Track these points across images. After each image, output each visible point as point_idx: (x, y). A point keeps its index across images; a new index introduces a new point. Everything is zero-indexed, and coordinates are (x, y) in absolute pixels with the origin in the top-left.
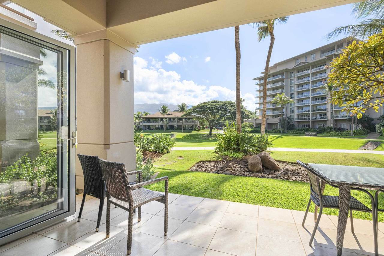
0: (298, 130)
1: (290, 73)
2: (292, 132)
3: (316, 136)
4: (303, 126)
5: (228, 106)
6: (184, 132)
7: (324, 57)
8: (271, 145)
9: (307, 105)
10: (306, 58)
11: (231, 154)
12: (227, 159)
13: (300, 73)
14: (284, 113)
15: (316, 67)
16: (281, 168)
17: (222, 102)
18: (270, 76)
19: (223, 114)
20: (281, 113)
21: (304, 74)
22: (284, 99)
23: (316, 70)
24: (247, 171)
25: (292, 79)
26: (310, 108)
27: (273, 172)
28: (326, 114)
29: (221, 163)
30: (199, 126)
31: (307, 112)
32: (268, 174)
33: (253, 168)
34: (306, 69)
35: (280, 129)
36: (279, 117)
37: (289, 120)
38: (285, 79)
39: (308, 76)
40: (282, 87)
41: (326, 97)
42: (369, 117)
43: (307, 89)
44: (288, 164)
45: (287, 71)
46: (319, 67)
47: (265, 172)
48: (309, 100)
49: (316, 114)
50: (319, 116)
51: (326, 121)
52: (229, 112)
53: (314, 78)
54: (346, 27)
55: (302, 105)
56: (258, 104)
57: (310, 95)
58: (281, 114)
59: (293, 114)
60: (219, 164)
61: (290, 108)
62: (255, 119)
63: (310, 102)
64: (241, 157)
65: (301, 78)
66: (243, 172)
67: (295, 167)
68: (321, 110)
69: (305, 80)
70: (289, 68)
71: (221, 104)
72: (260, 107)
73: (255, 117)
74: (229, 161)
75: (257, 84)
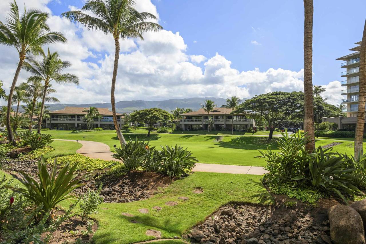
5: (296, 99)
6: (234, 134)
11: (293, 191)
17: (288, 94)
19: (289, 110)
30: (255, 126)
52: (299, 108)
56: (346, 95)
62: (340, 117)
64: (313, 200)
71: (286, 96)
72: (349, 99)
73: (340, 114)
74: (287, 207)
75: (343, 66)
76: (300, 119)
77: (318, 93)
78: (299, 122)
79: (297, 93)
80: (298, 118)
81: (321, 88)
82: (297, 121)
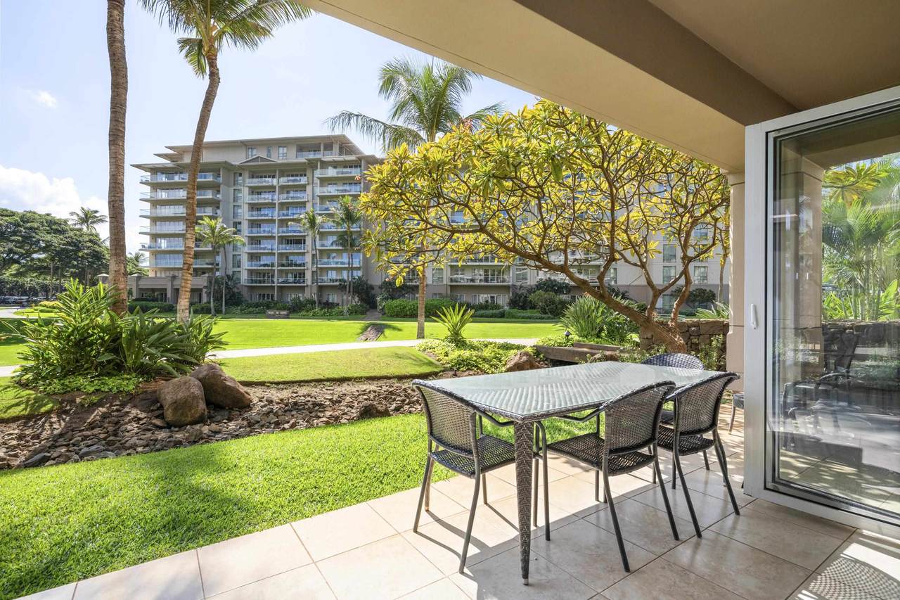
0: (249, 306)
1: (235, 173)
2: (238, 310)
3: (289, 318)
4: (260, 299)
5: (38, 228)
7: (302, 160)
8: (219, 344)
9: (270, 251)
10: (269, 151)
11: (92, 382)
12: (78, 400)
13: (257, 179)
14: (218, 265)
15: (288, 176)
16: (255, 400)
17: (13, 214)
18: (184, 168)
19: (15, 253)
20: (212, 264)
21: (264, 184)
22: (220, 232)
23: (288, 181)
24: (160, 428)
25: (239, 190)
26: (276, 260)
27: (235, 413)
28: (304, 274)
29: (53, 420)
31: (270, 268)
32: (225, 423)
33: (182, 414)
34: (268, 174)
35: (209, 302)
36: (207, 275)
37: (230, 283)
38: (221, 186)
39: (271, 189)
40: (215, 204)
41: (304, 240)
42: (369, 282)
43: (270, 218)
44: (268, 386)
45: (227, 167)
46: (293, 176)
47: (214, 419)
48: (273, 241)
49: (287, 273)
50: (291, 279)
51: (304, 287)
52: (45, 250)
53: (283, 198)
54: (357, 115)
55: (259, 251)
56: (149, 236)
57: (276, 230)
58: (210, 266)
59: (238, 269)
60: (44, 423)
61: (233, 255)
62: (136, 275)
63: (275, 247)
64: (131, 387)
65: (259, 191)
66: (149, 434)
67: (285, 391)
68: (296, 265)
69: (266, 198)
70: (233, 163)
71: (7, 218)
72: (153, 245)
73: (136, 271)
74: (86, 406)
75: (144, 181)
76: (42, 277)
77: (91, 223)
78: (38, 284)
79: (40, 215)
80: (35, 275)
81: (97, 215)
82: (31, 280)
